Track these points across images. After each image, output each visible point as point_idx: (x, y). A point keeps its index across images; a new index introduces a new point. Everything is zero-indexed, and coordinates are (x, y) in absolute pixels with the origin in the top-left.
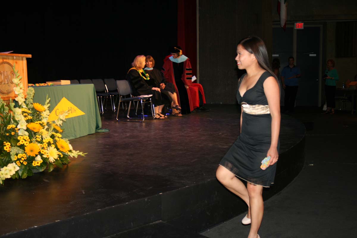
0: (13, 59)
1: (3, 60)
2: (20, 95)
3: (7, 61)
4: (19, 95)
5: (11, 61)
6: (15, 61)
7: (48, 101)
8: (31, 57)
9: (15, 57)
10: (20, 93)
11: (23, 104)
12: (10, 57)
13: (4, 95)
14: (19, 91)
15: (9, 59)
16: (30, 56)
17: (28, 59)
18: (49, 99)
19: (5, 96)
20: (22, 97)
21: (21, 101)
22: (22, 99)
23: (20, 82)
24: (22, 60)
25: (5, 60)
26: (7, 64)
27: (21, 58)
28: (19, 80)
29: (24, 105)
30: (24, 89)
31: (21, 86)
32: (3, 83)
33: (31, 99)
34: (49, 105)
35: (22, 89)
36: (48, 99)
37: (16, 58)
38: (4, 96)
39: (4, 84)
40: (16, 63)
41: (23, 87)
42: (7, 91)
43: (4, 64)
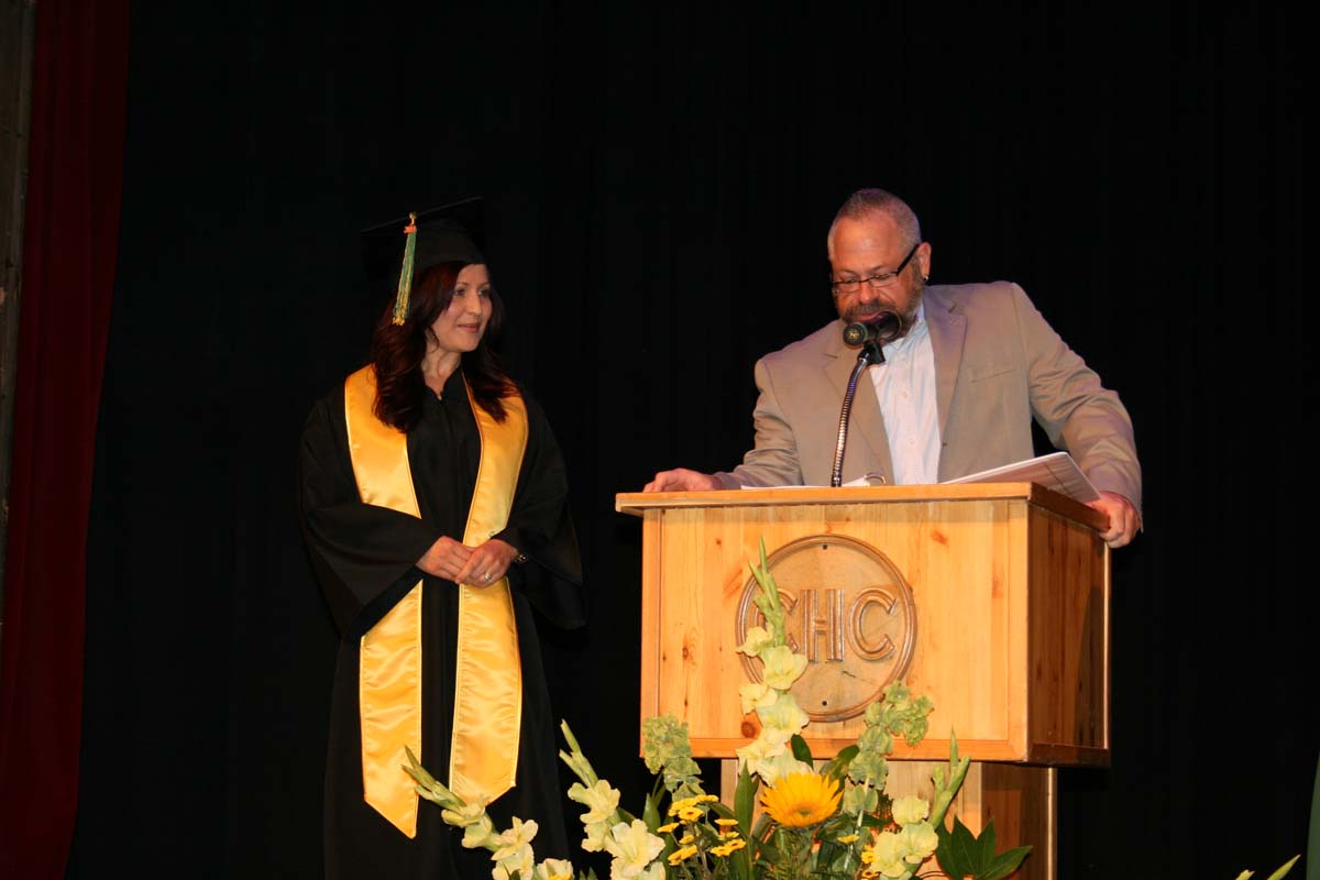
0: (916, 517)
1: (828, 529)
6: (931, 524)
9: (932, 507)
15: (877, 518)
19: (830, 731)
24: (1002, 521)
25: (836, 531)
26: (842, 550)
37: (939, 511)
40: (941, 539)
42: (825, 703)
43: (821, 548)
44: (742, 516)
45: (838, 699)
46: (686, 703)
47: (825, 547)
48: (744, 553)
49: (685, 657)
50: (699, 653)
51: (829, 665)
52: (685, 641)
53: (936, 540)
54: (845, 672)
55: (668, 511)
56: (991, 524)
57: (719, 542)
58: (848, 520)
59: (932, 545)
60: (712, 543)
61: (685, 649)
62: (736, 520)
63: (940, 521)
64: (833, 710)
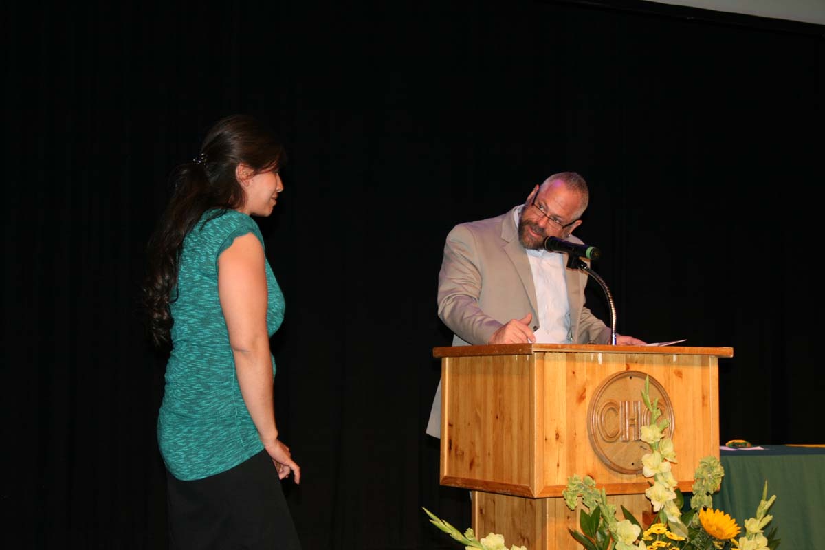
0: (668, 362)
1: (628, 368)
2: (660, 478)
3: (643, 369)
4: (654, 477)
5: (657, 370)
6: (674, 368)
7: (765, 505)
8: (732, 356)
9: (675, 357)
10: (658, 472)
11: (669, 508)
12: (656, 357)
13: (625, 476)
14: (658, 467)
15: (651, 362)
16: (728, 351)
17: (723, 363)
18: (774, 497)
19: (630, 479)
20: (667, 487)
21: (659, 499)
22: (668, 493)
23: (663, 438)
24: (704, 364)
25: (634, 368)
26: (640, 379)
27: (697, 358)
28: (662, 432)
29: (673, 515)
30: (675, 461)
31: (669, 448)
32: (621, 439)
33: (708, 494)
34: (769, 518)
35: (667, 461)
36: (767, 499)
37: (678, 359)
38: (625, 481)
39: (624, 441)
40: (679, 374)
41: (674, 454)
42: (633, 464)
43: (629, 378)
44: (585, 358)
45: (638, 462)
46: (558, 465)
47: (631, 378)
48: (587, 380)
49: (557, 438)
50: (564, 436)
51: (634, 443)
52: (557, 428)
53: (676, 375)
54: (641, 447)
55: (546, 354)
56: (701, 367)
57: (574, 373)
58: (636, 362)
59: (674, 377)
60: (571, 374)
61: (557, 435)
62: (583, 361)
63: (679, 364)
64: (637, 467)
